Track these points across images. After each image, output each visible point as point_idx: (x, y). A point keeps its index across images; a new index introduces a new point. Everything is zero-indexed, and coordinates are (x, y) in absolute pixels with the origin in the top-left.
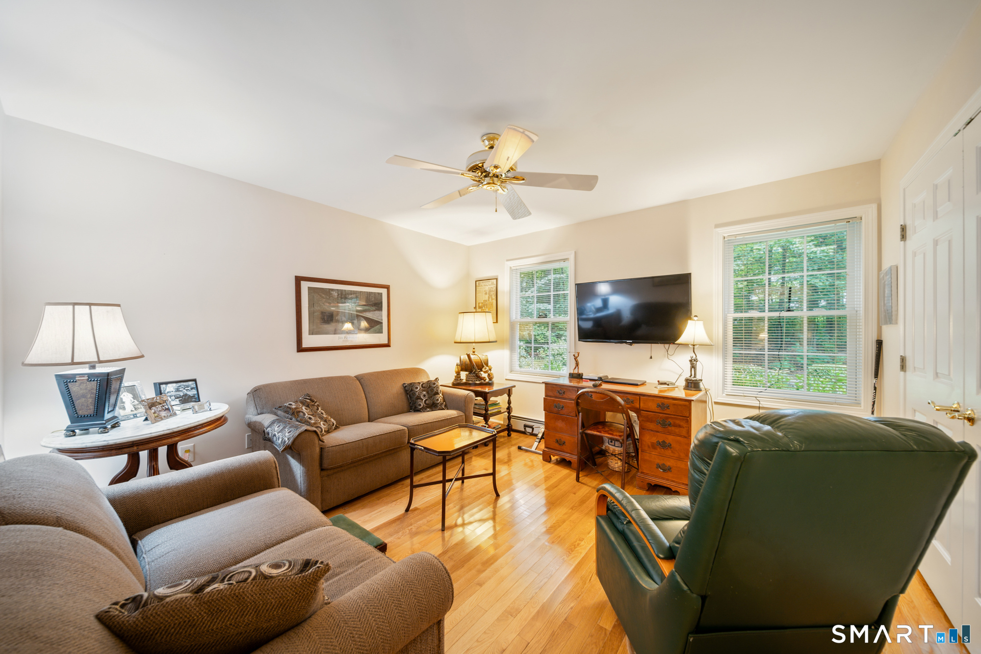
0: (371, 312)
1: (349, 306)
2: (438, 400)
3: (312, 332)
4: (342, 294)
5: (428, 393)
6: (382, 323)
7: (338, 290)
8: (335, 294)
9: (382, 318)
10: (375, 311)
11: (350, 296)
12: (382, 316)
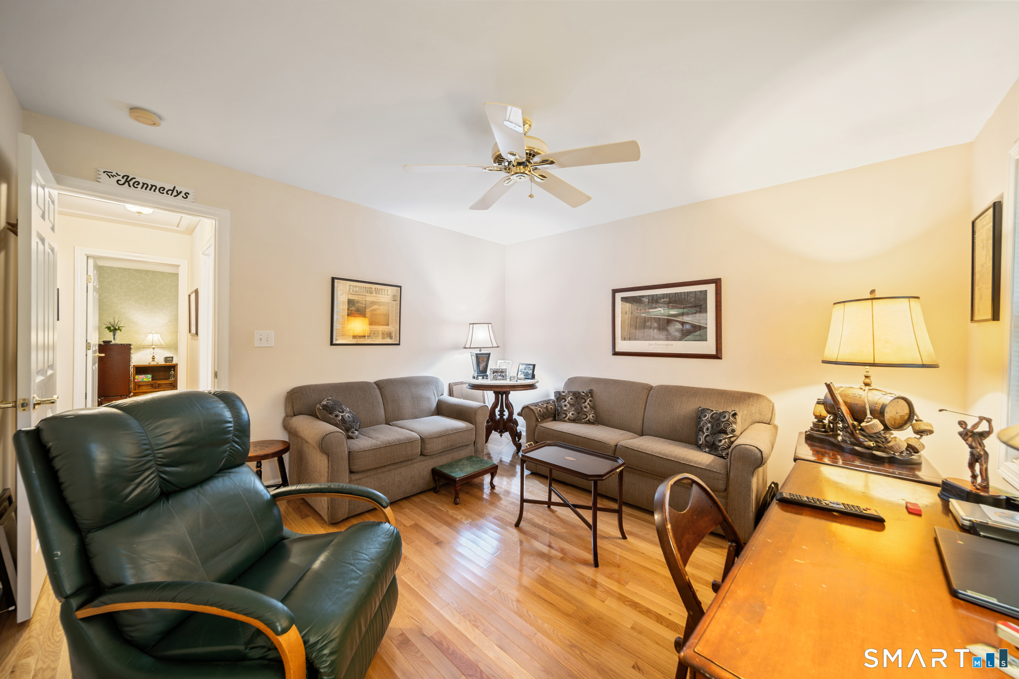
0: (690, 316)
1: (661, 311)
2: (720, 441)
3: (624, 339)
4: (653, 298)
5: (712, 426)
6: (706, 328)
7: (649, 296)
8: (646, 300)
9: (707, 322)
10: (696, 313)
11: (662, 300)
12: (706, 319)
